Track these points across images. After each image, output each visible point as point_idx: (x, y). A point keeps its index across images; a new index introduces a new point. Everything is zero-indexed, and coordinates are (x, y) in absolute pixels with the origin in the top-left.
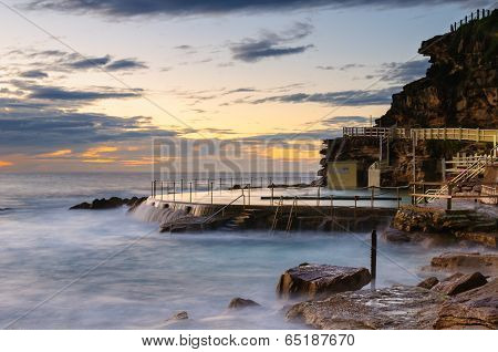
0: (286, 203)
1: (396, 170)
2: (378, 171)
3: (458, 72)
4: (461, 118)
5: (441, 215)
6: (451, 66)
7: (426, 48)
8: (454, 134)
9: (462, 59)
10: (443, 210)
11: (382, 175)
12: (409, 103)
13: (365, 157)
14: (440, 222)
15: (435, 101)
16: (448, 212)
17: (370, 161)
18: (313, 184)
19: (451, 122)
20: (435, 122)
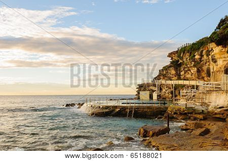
0: (132, 105)
1: (162, 94)
2: (156, 94)
3: (181, 63)
4: (182, 77)
5: (184, 109)
6: (178, 61)
7: (170, 55)
8: (181, 82)
9: (182, 58)
10: (184, 107)
11: (158, 96)
12: (165, 73)
13: (152, 90)
14: (184, 111)
15: (173, 72)
16: (186, 108)
17: (154, 91)
18: (135, 99)
19: (179, 79)
20: (173, 78)
